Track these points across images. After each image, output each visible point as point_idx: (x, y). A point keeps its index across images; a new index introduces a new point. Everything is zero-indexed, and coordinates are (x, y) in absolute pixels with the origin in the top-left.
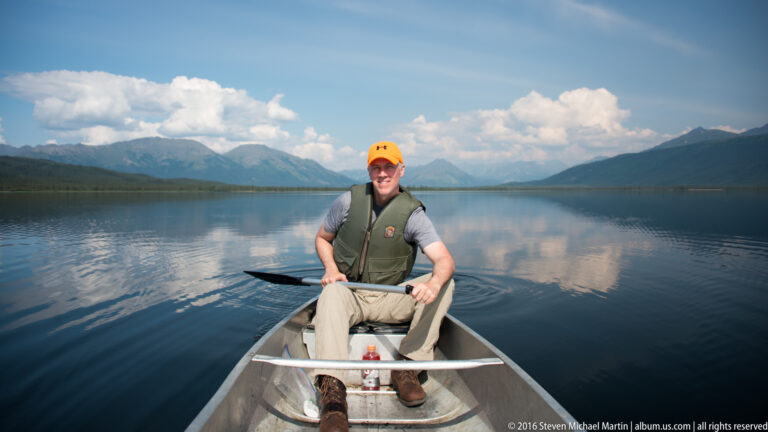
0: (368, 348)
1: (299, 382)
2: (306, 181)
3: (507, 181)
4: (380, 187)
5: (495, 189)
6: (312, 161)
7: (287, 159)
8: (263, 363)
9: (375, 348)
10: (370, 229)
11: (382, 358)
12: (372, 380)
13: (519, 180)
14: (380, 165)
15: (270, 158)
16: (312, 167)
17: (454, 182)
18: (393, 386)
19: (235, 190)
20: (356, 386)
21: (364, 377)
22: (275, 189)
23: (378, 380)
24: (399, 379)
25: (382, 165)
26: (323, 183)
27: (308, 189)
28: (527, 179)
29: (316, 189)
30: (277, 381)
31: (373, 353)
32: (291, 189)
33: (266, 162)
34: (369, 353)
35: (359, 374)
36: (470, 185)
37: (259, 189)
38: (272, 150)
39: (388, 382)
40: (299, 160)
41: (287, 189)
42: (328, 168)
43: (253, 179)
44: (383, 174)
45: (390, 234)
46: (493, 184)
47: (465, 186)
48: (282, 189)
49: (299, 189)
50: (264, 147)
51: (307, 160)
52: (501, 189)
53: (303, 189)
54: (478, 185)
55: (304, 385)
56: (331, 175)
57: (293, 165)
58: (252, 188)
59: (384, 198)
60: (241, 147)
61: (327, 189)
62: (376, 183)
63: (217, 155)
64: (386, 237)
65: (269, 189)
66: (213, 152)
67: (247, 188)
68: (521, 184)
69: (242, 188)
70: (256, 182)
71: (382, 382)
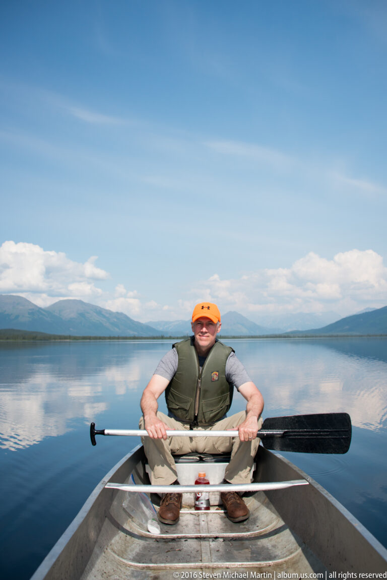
0: (199, 475)
1: (143, 505)
2: (116, 332)
3: (289, 330)
4: (201, 340)
5: (280, 336)
6: (122, 314)
7: (100, 312)
8: (114, 489)
9: (205, 475)
10: (200, 376)
11: (211, 483)
12: (203, 502)
13: (300, 329)
14: (203, 323)
15: (85, 310)
16: (121, 319)
17: (245, 332)
18: (221, 506)
19: (55, 339)
20: (190, 507)
21: (197, 499)
22: (89, 338)
23: (208, 501)
24: (226, 500)
25: (204, 322)
26: (132, 333)
27: (118, 338)
28: (307, 329)
29: (125, 338)
30: (125, 504)
31: (204, 479)
32: (104, 338)
33: (82, 315)
34: (200, 479)
35: (192, 497)
36: (257, 333)
37: (75, 338)
38: (88, 305)
39: (217, 503)
40: (110, 313)
41: (100, 338)
42: (136, 320)
43: (71, 329)
44: (204, 330)
45: (216, 378)
46: (277, 333)
47: (253, 334)
48: (96, 338)
49: (110, 338)
50: (81, 302)
51: (117, 313)
52: (285, 337)
53: (114, 338)
54: (265, 333)
55: (147, 507)
56: (138, 325)
57: (104, 317)
58: (70, 337)
59: (204, 349)
60: (61, 302)
61: (134, 338)
62: (197, 337)
63: (40, 308)
64: (213, 381)
65: (84, 338)
66: (35, 306)
67: (65, 338)
68: (302, 332)
69: (61, 337)
70: (73, 332)
71: (212, 503)
